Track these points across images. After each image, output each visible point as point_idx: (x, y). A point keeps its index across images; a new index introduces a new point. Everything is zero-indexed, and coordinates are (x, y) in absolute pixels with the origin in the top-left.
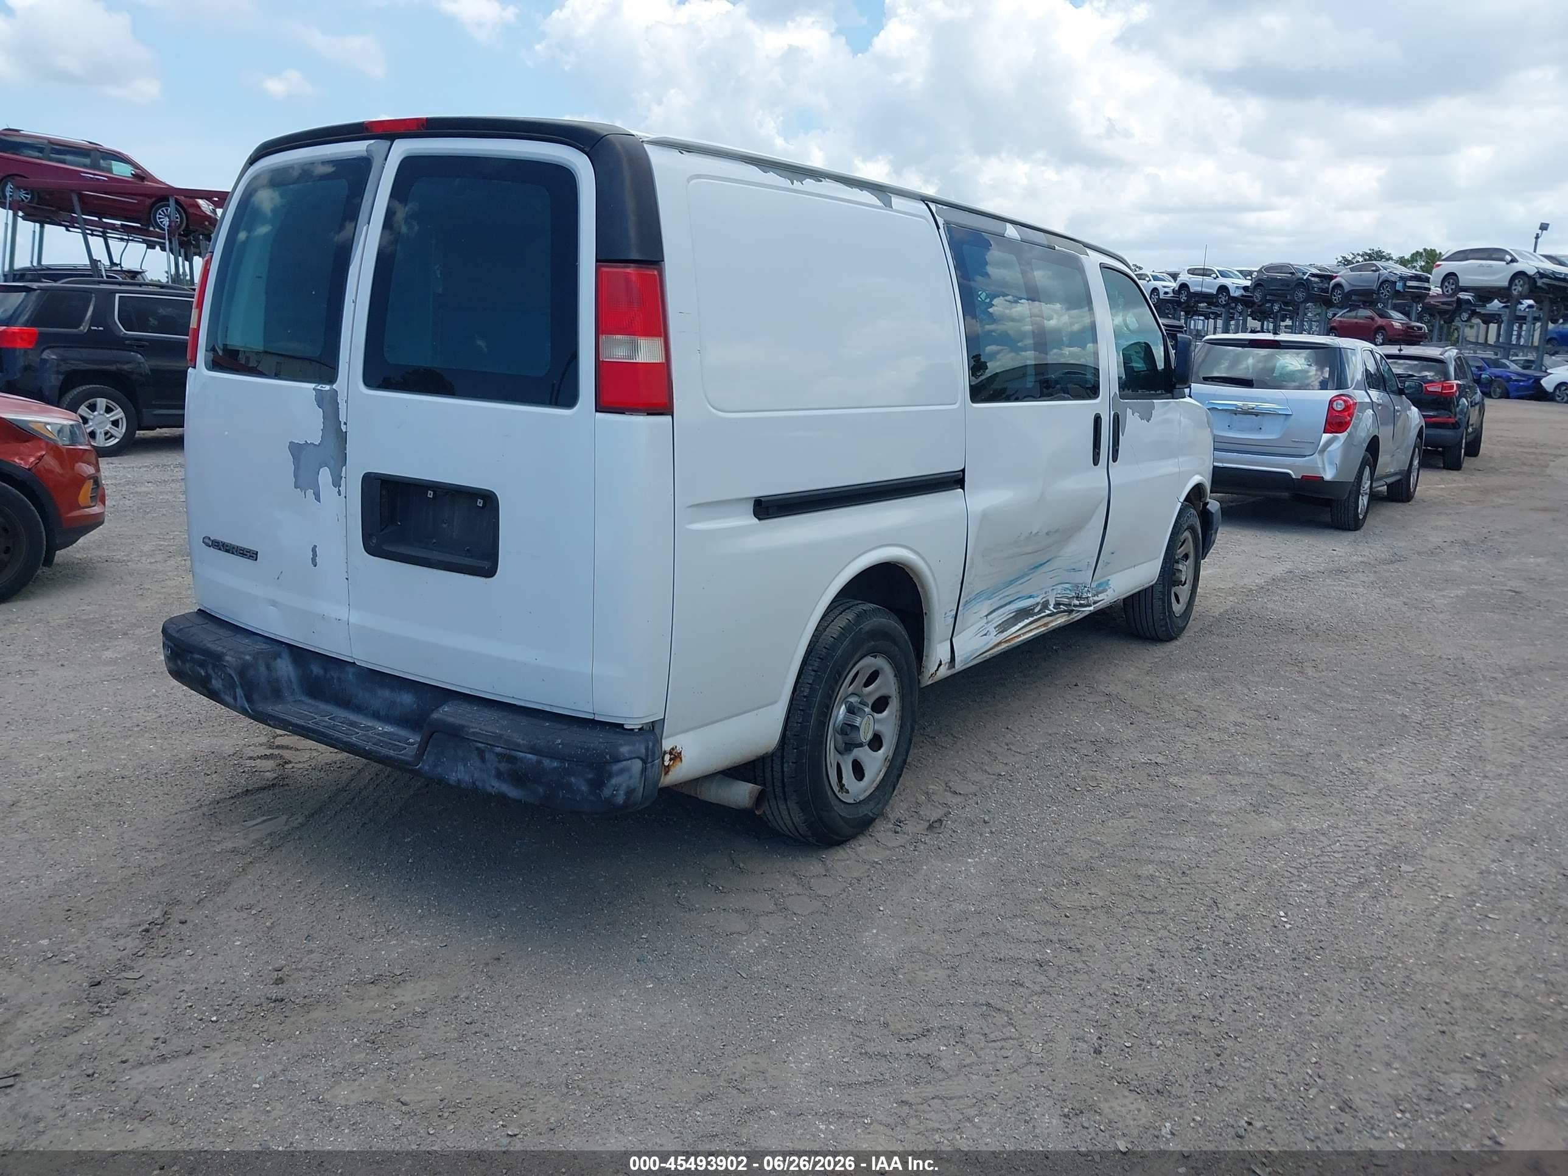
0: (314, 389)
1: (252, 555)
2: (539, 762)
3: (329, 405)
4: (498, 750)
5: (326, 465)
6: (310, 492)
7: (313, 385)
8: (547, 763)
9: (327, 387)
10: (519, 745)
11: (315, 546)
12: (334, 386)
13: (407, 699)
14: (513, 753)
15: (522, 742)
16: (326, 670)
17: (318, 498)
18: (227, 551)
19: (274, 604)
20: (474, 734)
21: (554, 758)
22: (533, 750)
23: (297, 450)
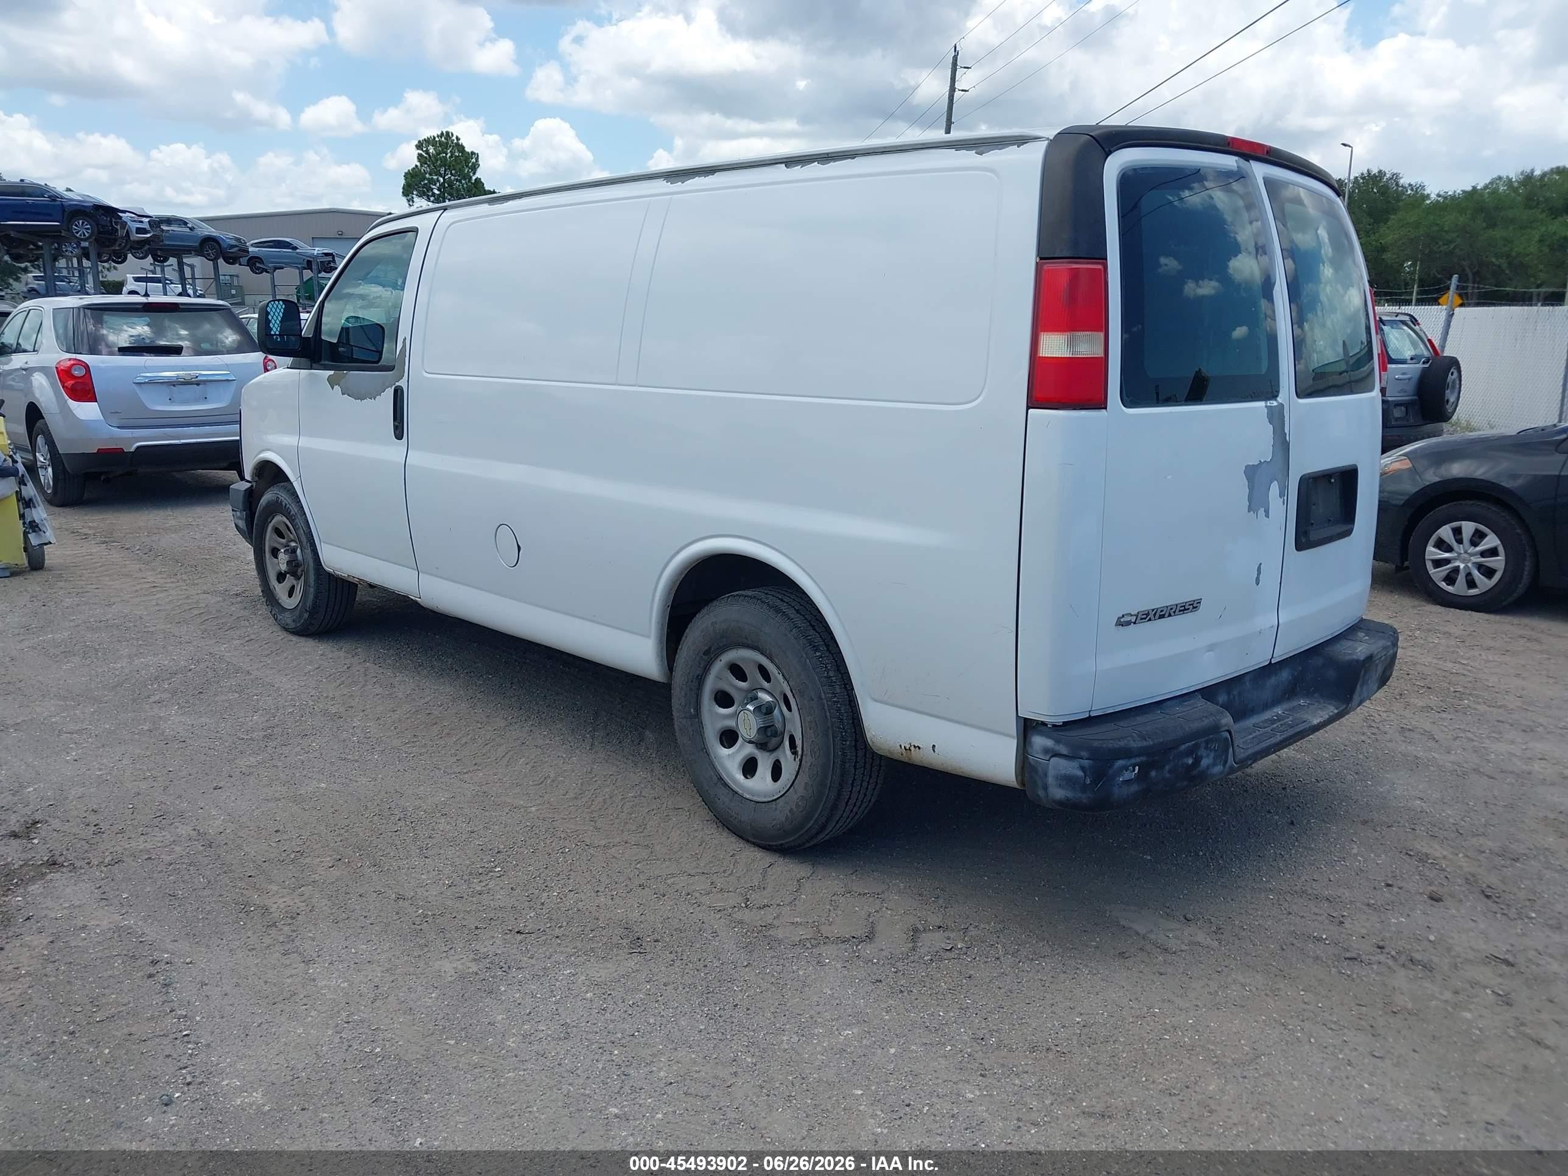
0: (1265, 407)
1: (1192, 606)
3: (1277, 418)
5: (1275, 480)
6: (1262, 511)
9: (1275, 403)
11: (1260, 565)
12: (1278, 401)
17: (1267, 516)
18: (1162, 617)
19: (1211, 647)
23: (1251, 472)
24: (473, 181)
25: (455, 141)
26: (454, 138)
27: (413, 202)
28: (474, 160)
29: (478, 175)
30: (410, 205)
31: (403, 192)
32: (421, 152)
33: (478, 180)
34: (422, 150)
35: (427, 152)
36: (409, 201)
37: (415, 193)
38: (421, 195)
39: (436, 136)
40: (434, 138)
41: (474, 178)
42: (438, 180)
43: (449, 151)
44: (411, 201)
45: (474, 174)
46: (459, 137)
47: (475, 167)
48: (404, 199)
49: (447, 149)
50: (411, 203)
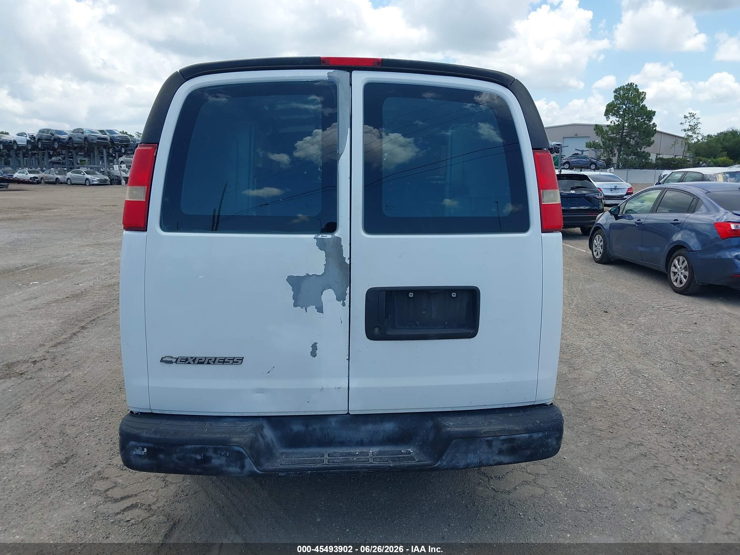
0: (315, 238)
1: (237, 361)
2: (530, 437)
3: (332, 248)
4: (502, 438)
5: (330, 288)
6: (312, 307)
7: (313, 236)
8: (535, 436)
9: (329, 236)
10: (517, 431)
11: (316, 343)
12: (336, 234)
13: (389, 427)
14: (513, 436)
15: (519, 429)
16: (307, 426)
17: (320, 311)
18: (201, 363)
19: (261, 391)
20: (485, 433)
21: (539, 432)
22: (527, 431)
23: (296, 281)
24: (641, 106)
25: (635, 87)
26: (634, 85)
27: (609, 118)
28: (643, 96)
29: (644, 103)
30: (607, 120)
31: (605, 114)
32: (616, 94)
33: (644, 106)
34: (617, 93)
35: (619, 94)
36: (607, 118)
37: (611, 114)
38: (614, 115)
39: (625, 85)
40: (624, 86)
41: (641, 105)
42: (622, 107)
43: (630, 93)
44: (608, 118)
45: (642, 102)
46: (637, 85)
47: (643, 100)
48: (605, 117)
49: (630, 91)
50: (608, 119)
